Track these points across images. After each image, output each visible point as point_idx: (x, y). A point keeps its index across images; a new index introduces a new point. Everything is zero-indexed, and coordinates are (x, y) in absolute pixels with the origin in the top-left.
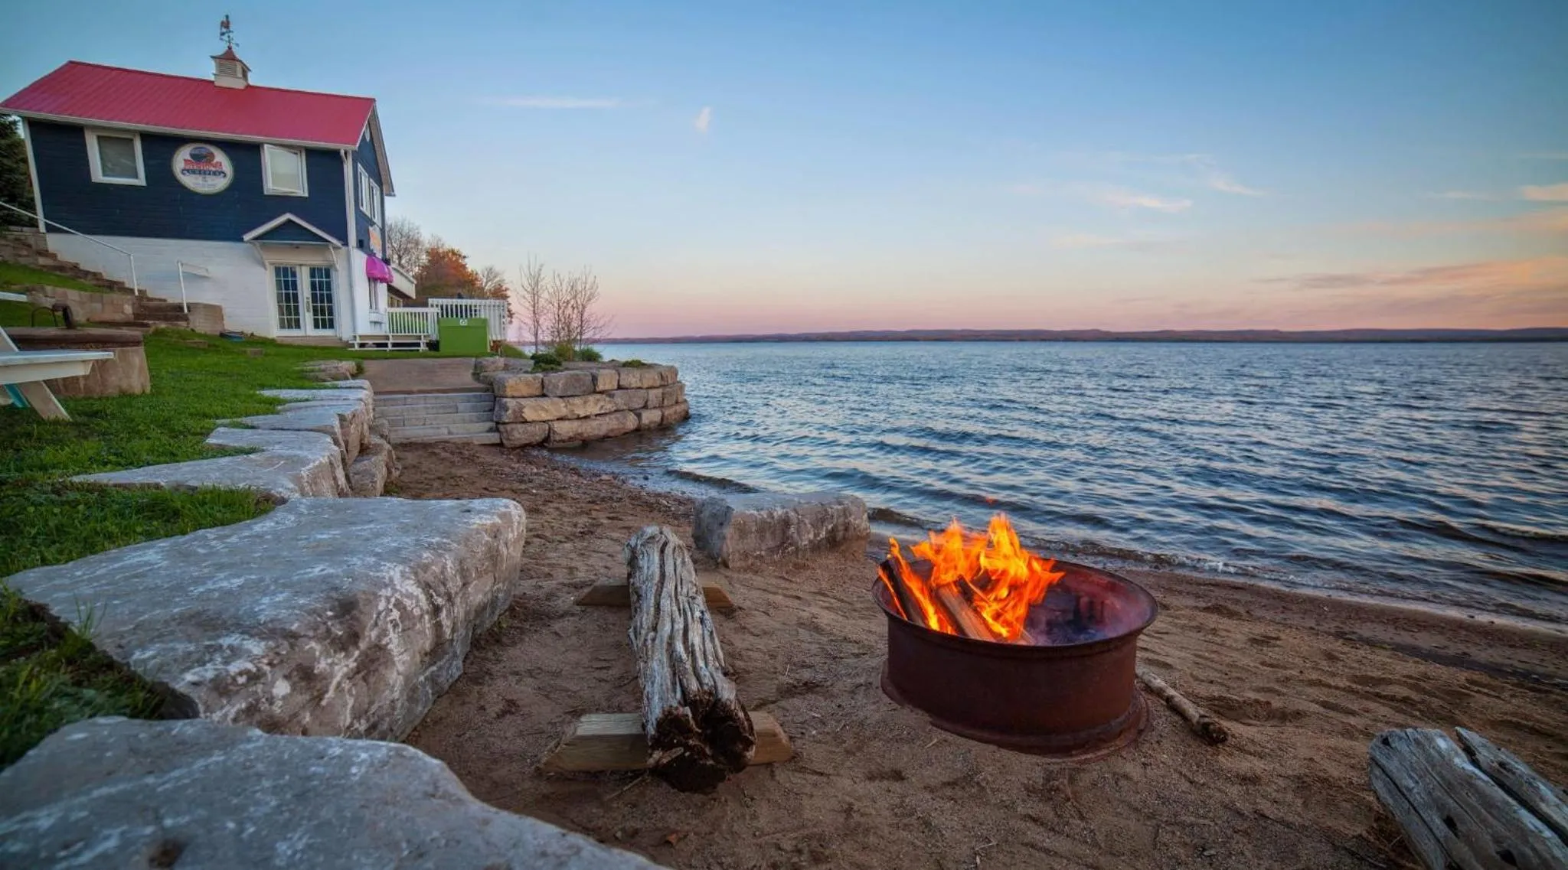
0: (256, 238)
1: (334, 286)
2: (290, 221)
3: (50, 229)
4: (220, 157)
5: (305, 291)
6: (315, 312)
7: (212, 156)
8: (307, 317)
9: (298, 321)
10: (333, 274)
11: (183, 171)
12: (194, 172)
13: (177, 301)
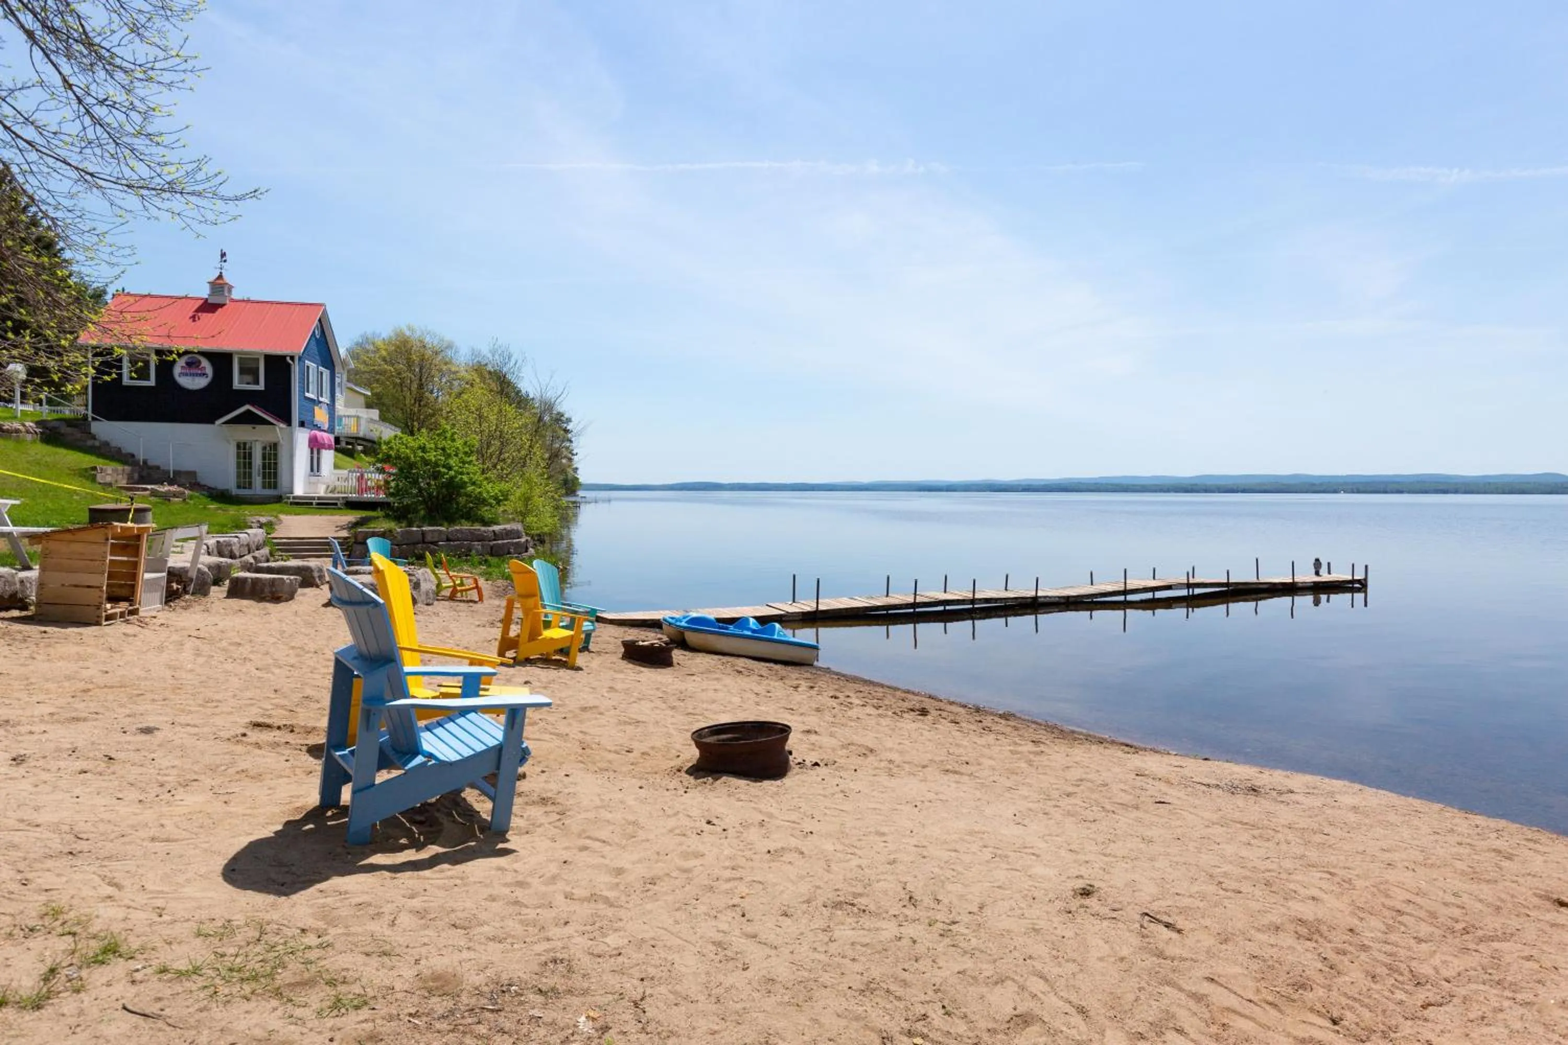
0: (226, 423)
1: (279, 455)
2: (249, 411)
3: (94, 419)
4: (205, 363)
5: (257, 461)
6: (264, 477)
7: (200, 362)
8: (258, 481)
9: (250, 483)
10: (279, 448)
11: (181, 374)
12: (186, 375)
13: (166, 468)
